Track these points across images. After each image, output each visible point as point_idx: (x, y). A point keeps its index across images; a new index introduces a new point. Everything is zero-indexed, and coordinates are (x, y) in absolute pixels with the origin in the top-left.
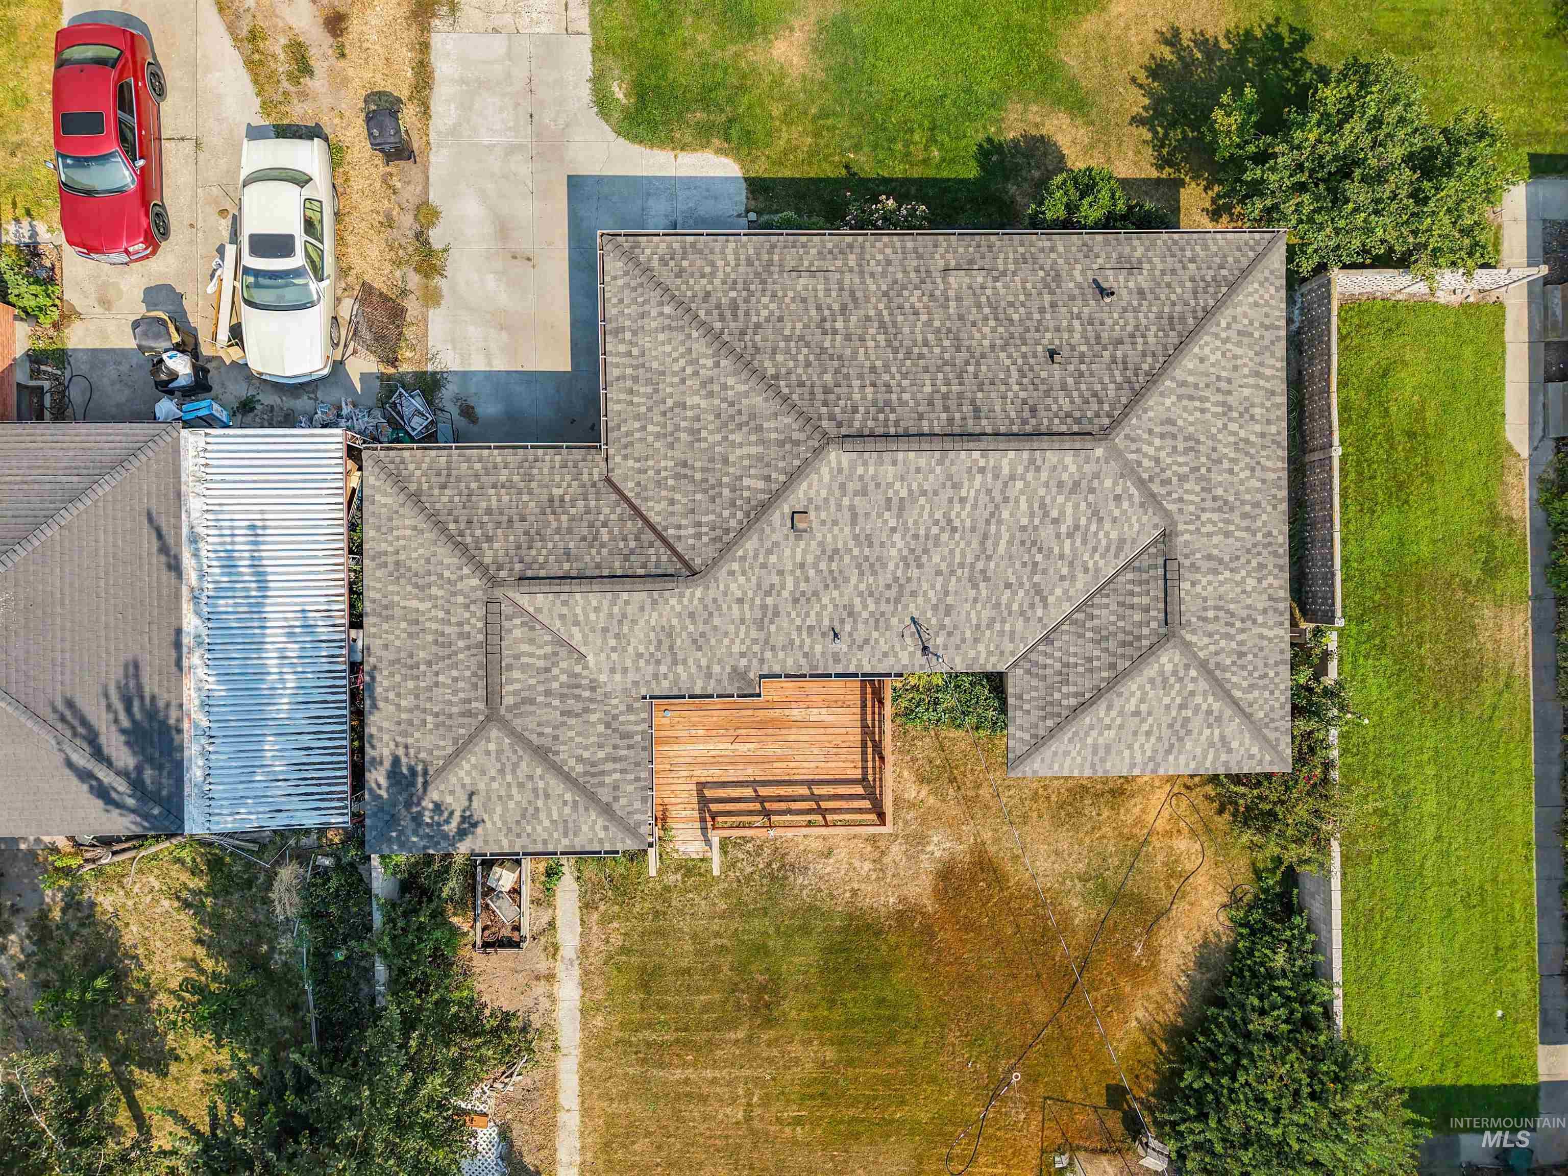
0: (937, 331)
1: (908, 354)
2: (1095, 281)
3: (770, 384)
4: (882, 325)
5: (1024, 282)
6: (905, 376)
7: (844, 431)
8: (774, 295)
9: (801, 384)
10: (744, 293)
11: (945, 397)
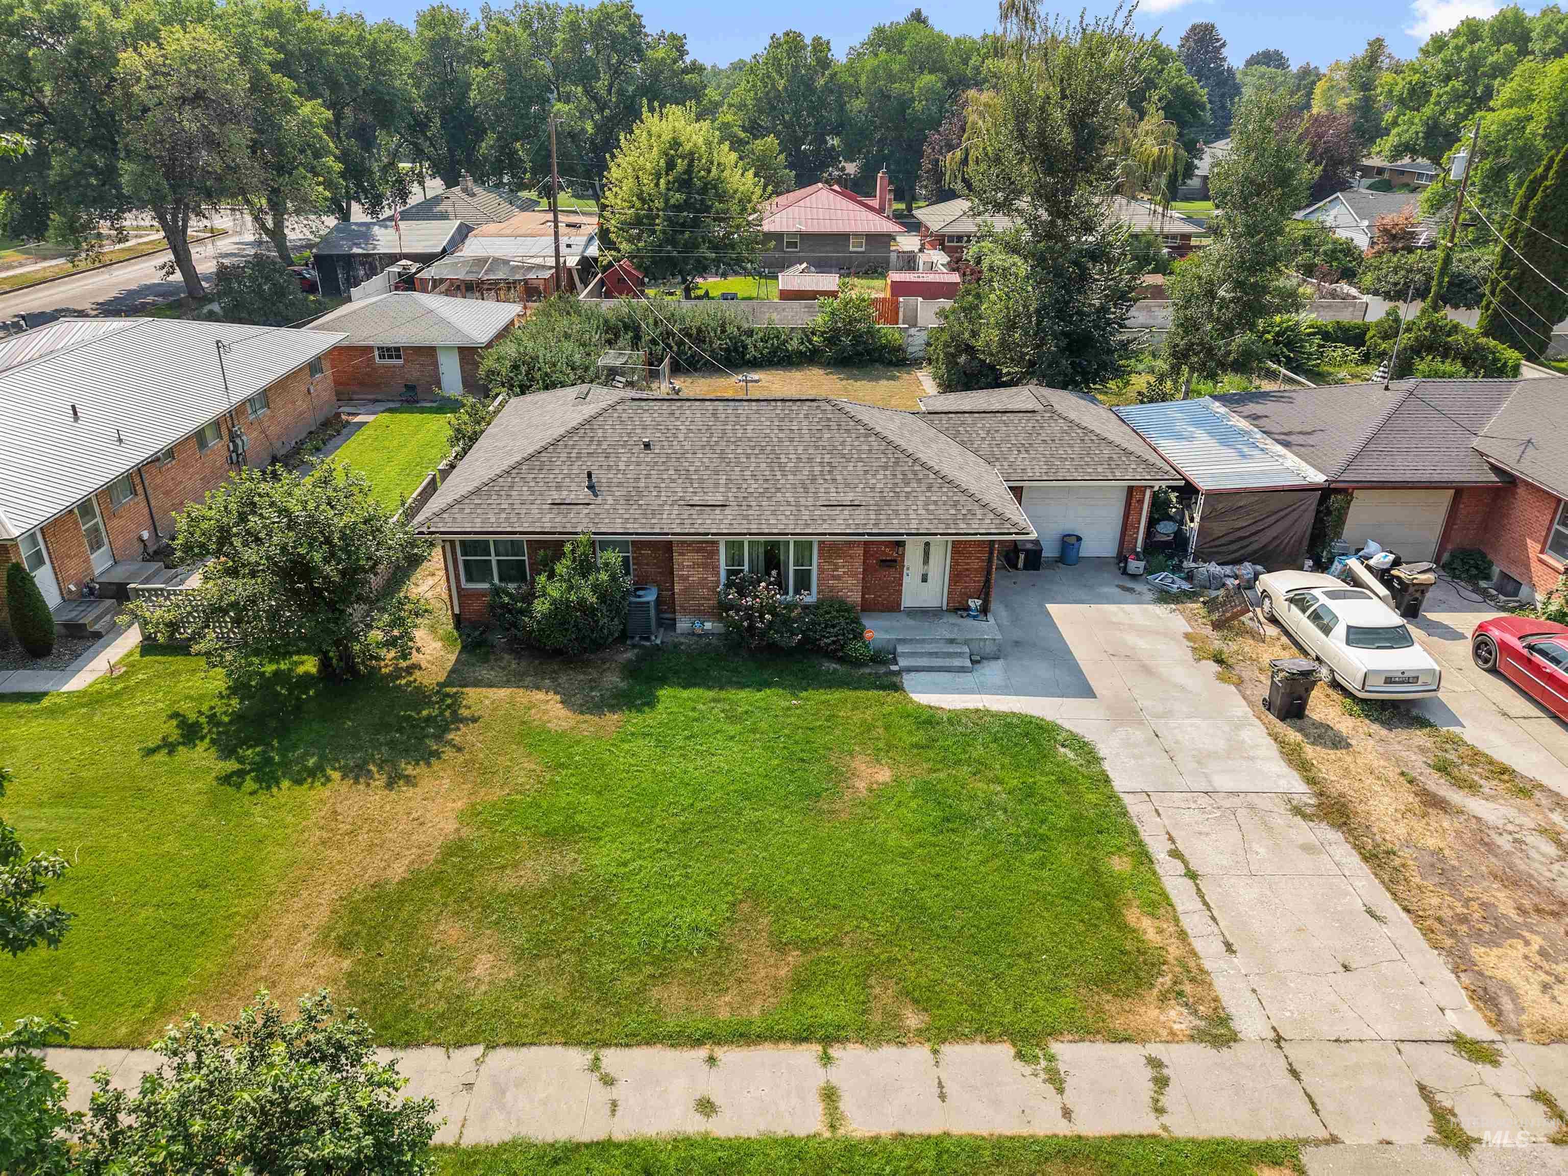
0: (738, 464)
1: (762, 450)
2: (596, 496)
3: (870, 431)
4: (782, 467)
5: (658, 496)
6: (767, 436)
7: (815, 404)
8: (873, 488)
9: (848, 431)
10: (898, 490)
11: (737, 423)
